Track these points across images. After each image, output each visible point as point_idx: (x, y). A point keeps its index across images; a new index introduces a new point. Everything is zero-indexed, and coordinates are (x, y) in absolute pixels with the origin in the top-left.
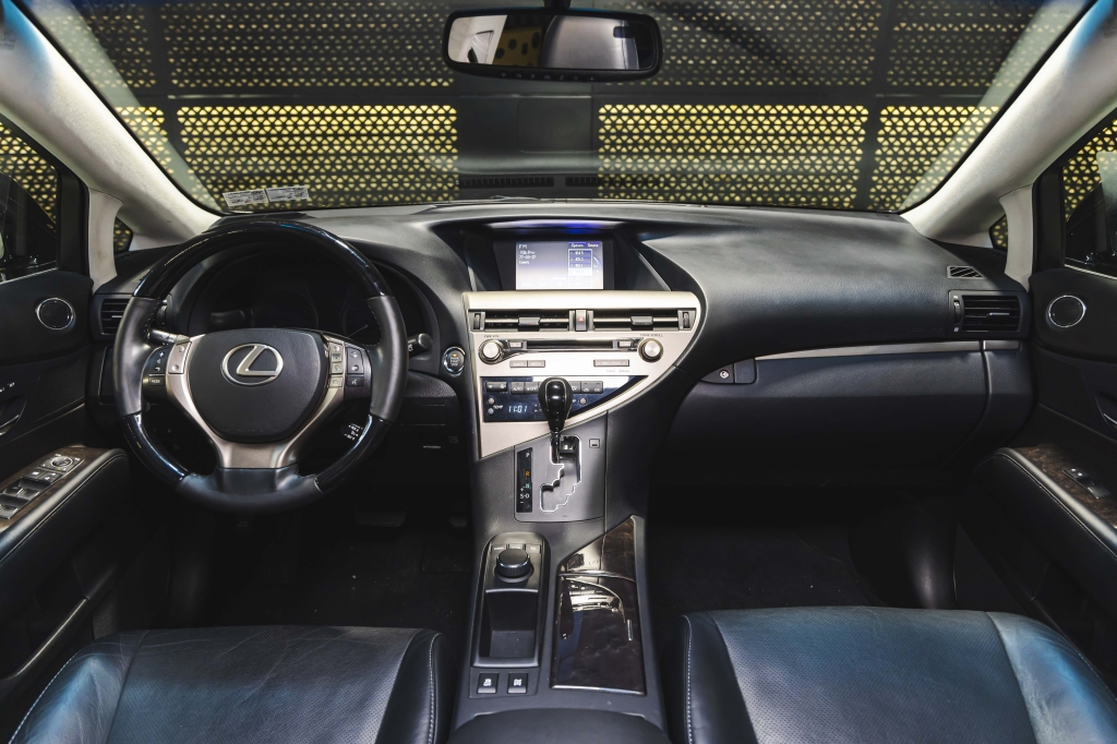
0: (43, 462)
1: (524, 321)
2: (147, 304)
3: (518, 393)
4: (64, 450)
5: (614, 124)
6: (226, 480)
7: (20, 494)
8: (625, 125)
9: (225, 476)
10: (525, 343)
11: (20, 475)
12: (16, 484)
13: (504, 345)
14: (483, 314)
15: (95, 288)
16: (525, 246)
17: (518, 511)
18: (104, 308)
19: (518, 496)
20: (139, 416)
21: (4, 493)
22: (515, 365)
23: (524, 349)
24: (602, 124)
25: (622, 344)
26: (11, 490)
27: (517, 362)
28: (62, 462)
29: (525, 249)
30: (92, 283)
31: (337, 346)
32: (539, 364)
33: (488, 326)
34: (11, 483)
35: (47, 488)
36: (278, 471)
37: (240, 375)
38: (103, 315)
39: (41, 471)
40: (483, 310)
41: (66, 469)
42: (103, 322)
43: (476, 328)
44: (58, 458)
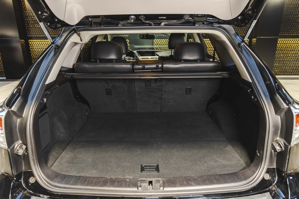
5: (156, 43)
8: (158, 43)
24: (154, 43)
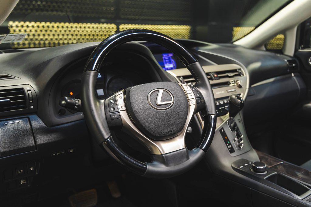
14: (182, 77)
17: (231, 153)
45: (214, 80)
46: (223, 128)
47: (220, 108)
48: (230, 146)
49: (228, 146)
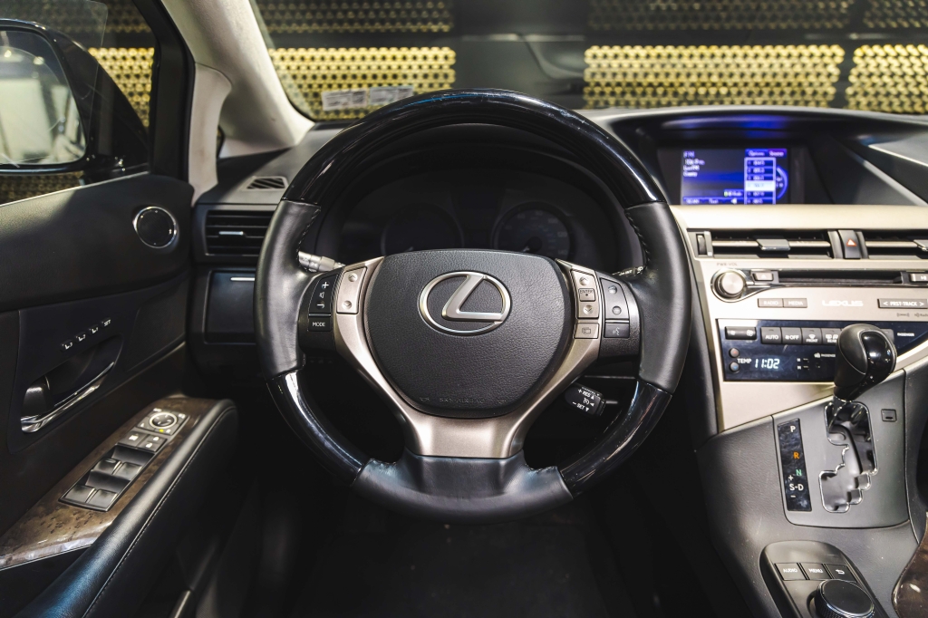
0: (140, 421)
1: (767, 244)
2: (303, 211)
3: (772, 343)
4: (163, 402)
6: (428, 475)
7: (119, 470)
9: (426, 468)
10: (776, 274)
11: (114, 441)
12: (109, 455)
13: (751, 275)
14: (707, 234)
15: (195, 198)
16: (692, 154)
17: (790, 508)
18: (209, 221)
19: (787, 487)
20: (294, 375)
21: (97, 469)
22: (765, 303)
23: (776, 281)
25: (914, 277)
26: (105, 465)
27: (768, 299)
28: (164, 422)
29: (691, 158)
30: (191, 190)
31: (585, 277)
32: (801, 303)
33: (717, 250)
34: (104, 452)
35: (153, 461)
36: (503, 463)
37: (446, 318)
38: (209, 231)
39: (140, 434)
40: (707, 230)
41: (169, 430)
42: (208, 240)
43: (702, 252)
44: (158, 414)
45: (838, 258)
46: (798, 423)
47: (817, 355)
48: (800, 487)
49: (791, 485)
